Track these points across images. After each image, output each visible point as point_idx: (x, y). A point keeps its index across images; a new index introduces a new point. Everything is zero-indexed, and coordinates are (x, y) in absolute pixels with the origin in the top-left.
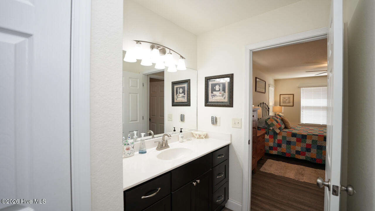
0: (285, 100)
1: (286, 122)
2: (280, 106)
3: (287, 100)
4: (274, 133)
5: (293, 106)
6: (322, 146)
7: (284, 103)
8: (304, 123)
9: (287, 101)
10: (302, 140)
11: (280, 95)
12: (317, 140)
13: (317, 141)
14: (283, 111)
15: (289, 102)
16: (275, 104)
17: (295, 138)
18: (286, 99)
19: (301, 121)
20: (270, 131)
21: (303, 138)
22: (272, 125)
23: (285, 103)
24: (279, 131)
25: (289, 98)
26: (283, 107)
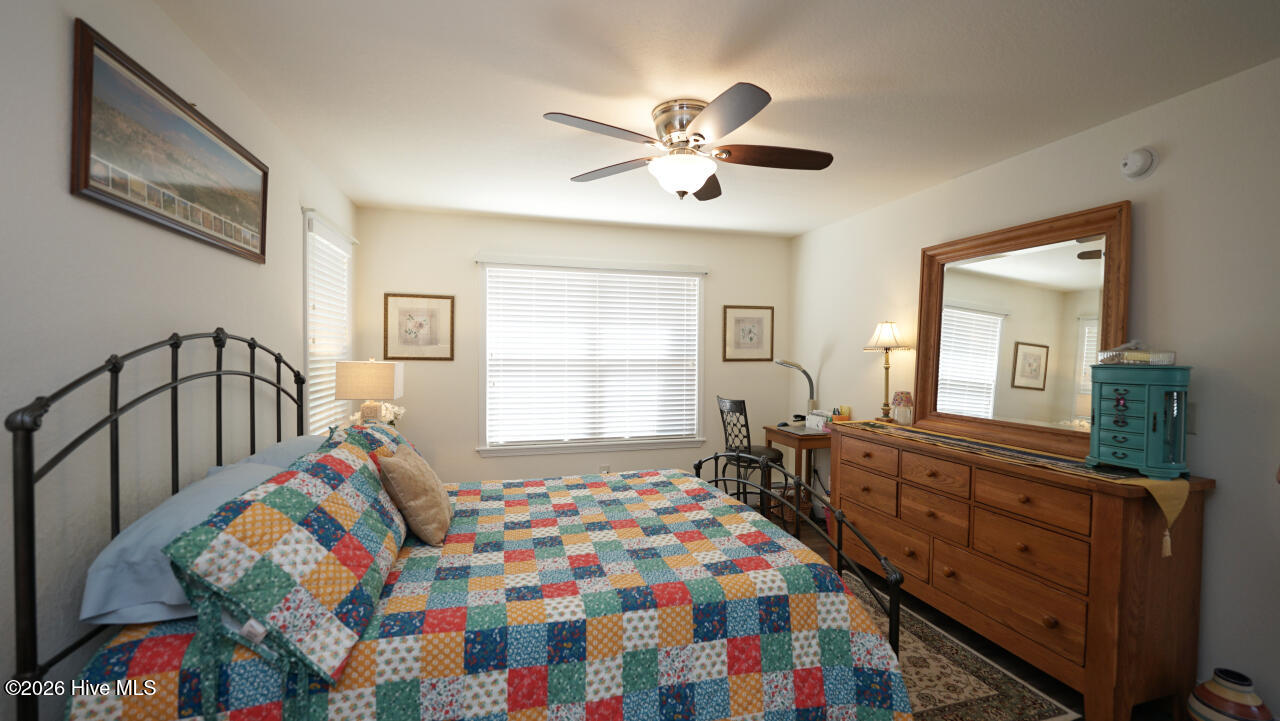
0: (410, 325)
1: (416, 497)
2: (386, 358)
3: (421, 325)
4: (293, 677)
5: (451, 359)
6: (691, 686)
7: (406, 342)
8: (501, 441)
9: (424, 332)
10: (556, 675)
11: (387, 296)
12: (652, 643)
13: (655, 652)
14: (399, 393)
15: (433, 341)
16: (358, 350)
17: (495, 674)
18: (420, 319)
19: (488, 434)
20: (238, 658)
21: (562, 660)
22: (268, 580)
23: (415, 342)
24: (346, 637)
25: (432, 315)
26: (399, 365)
